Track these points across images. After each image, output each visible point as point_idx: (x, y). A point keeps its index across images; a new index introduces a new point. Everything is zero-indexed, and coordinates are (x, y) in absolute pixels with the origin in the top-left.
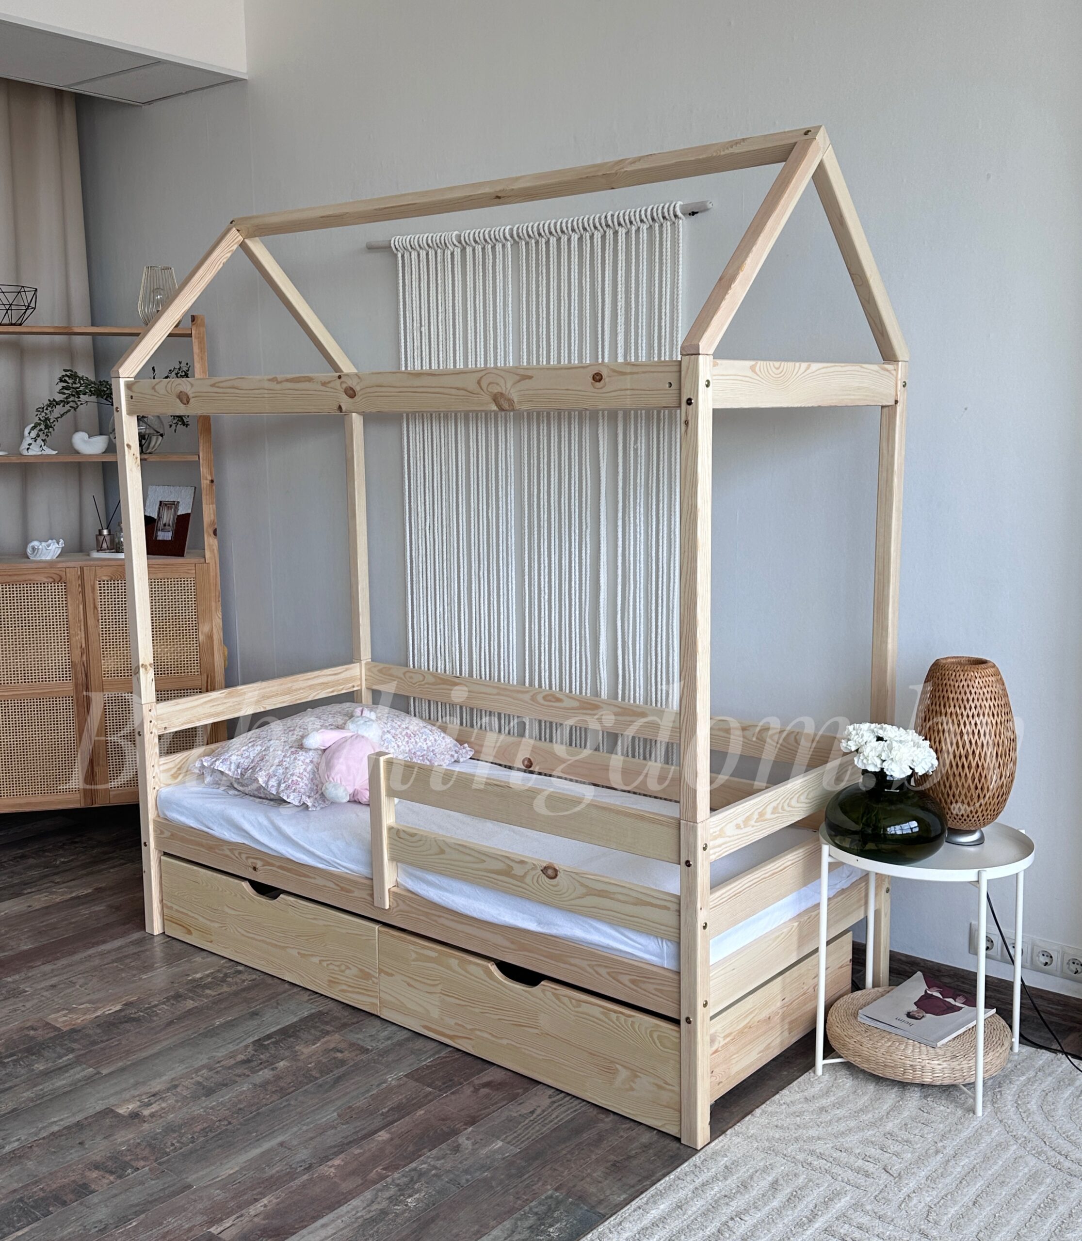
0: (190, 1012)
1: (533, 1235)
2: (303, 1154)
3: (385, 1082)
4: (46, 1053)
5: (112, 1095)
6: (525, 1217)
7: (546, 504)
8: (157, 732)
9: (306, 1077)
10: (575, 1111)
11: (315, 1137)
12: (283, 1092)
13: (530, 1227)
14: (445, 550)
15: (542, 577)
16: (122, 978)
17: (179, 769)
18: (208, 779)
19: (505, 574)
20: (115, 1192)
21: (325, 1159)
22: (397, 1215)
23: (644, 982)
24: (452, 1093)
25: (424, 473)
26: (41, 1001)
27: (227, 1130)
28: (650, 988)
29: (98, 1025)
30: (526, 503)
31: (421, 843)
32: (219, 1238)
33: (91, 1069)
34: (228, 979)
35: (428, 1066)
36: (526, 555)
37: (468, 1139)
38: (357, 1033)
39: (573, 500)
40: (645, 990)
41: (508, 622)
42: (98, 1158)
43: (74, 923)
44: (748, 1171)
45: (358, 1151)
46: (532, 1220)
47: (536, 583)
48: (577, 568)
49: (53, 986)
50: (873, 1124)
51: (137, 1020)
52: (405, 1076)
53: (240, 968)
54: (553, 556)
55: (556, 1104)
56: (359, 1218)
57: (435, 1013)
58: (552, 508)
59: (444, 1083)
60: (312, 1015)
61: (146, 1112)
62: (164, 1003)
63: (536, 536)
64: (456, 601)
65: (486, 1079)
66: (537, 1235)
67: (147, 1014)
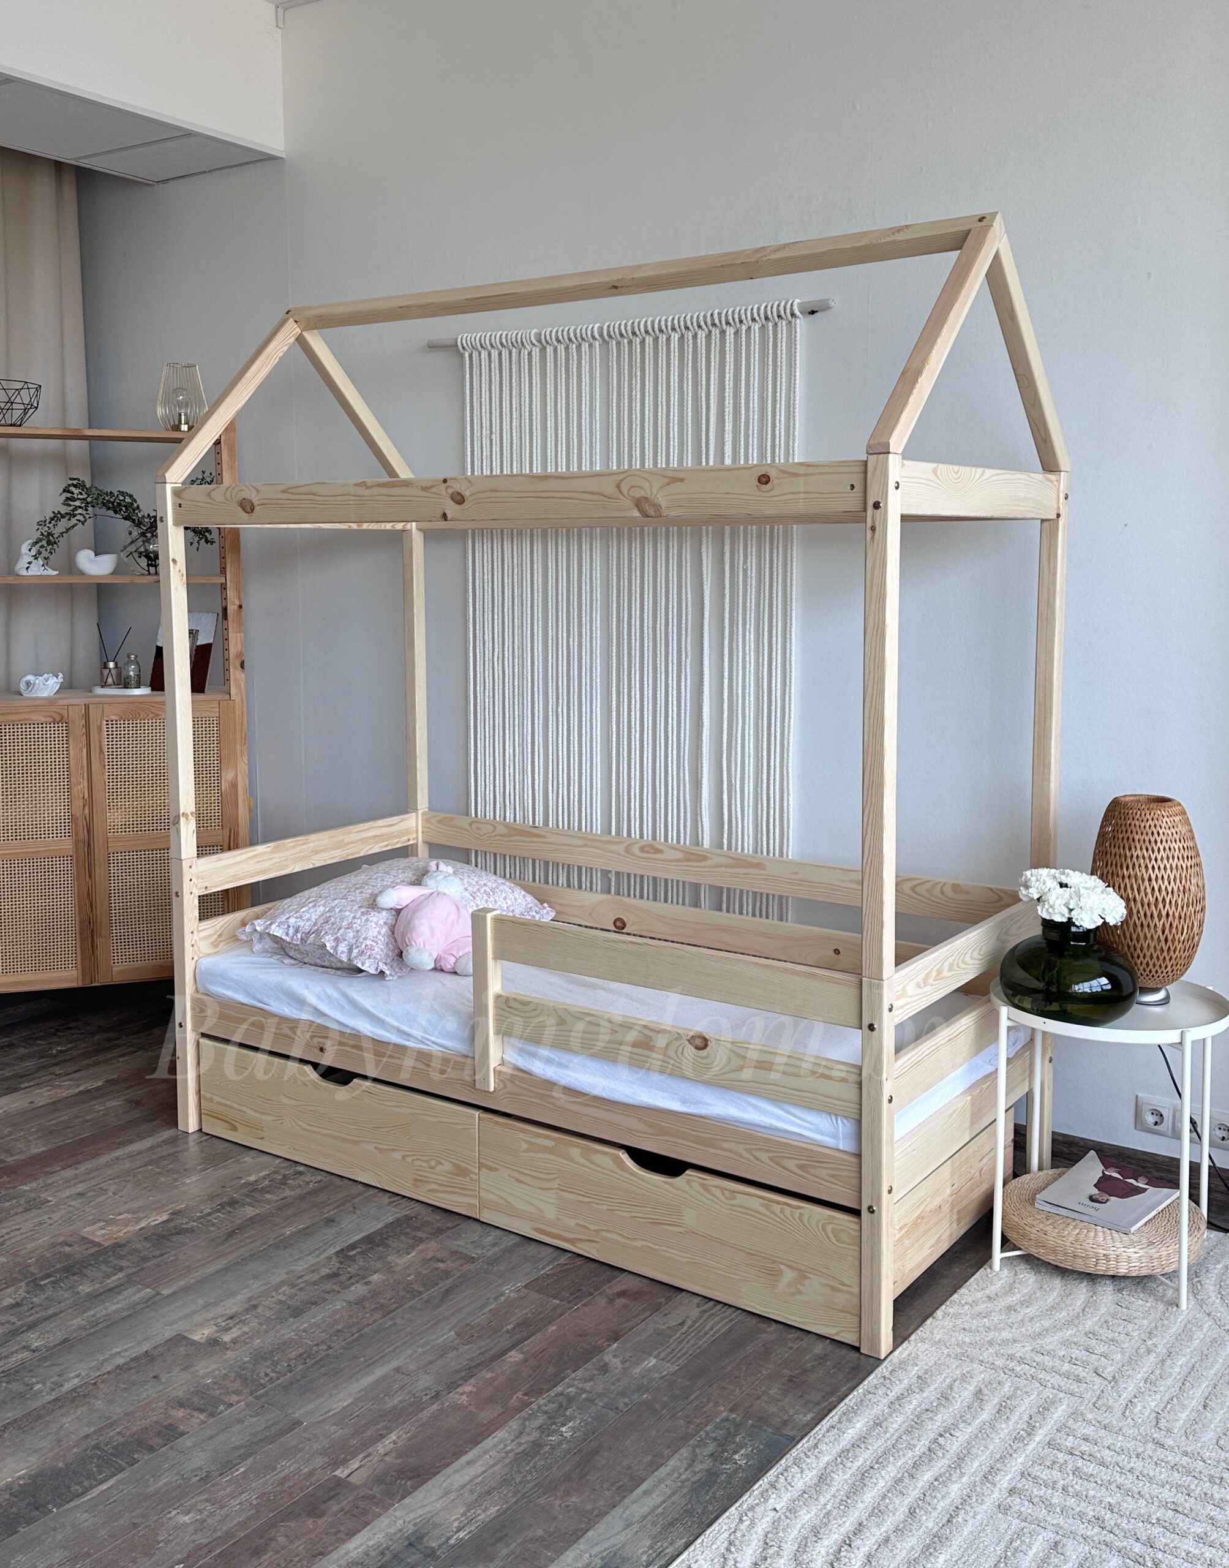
0: (253, 1221)
1: (717, 1464)
2: (425, 1381)
3: (502, 1294)
4: (89, 1272)
5: (180, 1319)
6: (702, 1444)
7: (638, 631)
8: (198, 892)
9: (408, 1292)
10: (731, 1321)
11: (436, 1360)
12: (385, 1311)
13: (712, 1455)
14: (516, 683)
15: (633, 713)
16: (162, 1183)
17: (220, 936)
18: (257, 947)
19: (588, 710)
20: (209, 1432)
21: (453, 1386)
22: (553, 1448)
23: (815, 1167)
24: (584, 1305)
25: (493, 597)
26: (70, 1212)
27: (328, 1355)
28: (824, 1173)
29: (146, 1238)
30: (614, 630)
31: (536, 1013)
32: (349, 1483)
33: (148, 1290)
34: (289, 1182)
35: (548, 1275)
36: (614, 689)
37: (615, 1356)
38: (456, 1240)
39: (670, 626)
40: (815, 1176)
41: (592, 763)
42: (180, 1393)
43: (90, 1120)
44: (944, 1380)
45: (489, 1375)
46: (711, 1447)
47: (626, 720)
48: (675, 702)
49: (81, 1195)
50: (1069, 1323)
51: (191, 1231)
52: (525, 1287)
53: (301, 1169)
54: (646, 689)
55: (707, 1314)
56: (510, 1451)
57: (551, 1213)
58: (646, 635)
59: (572, 1294)
60: (398, 1220)
61: (227, 1338)
62: (218, 1211)
63: (626, 667)
64: (530, 741)
65: (619, 1288)
66: (722, 1464)
67: (201, 1223)
